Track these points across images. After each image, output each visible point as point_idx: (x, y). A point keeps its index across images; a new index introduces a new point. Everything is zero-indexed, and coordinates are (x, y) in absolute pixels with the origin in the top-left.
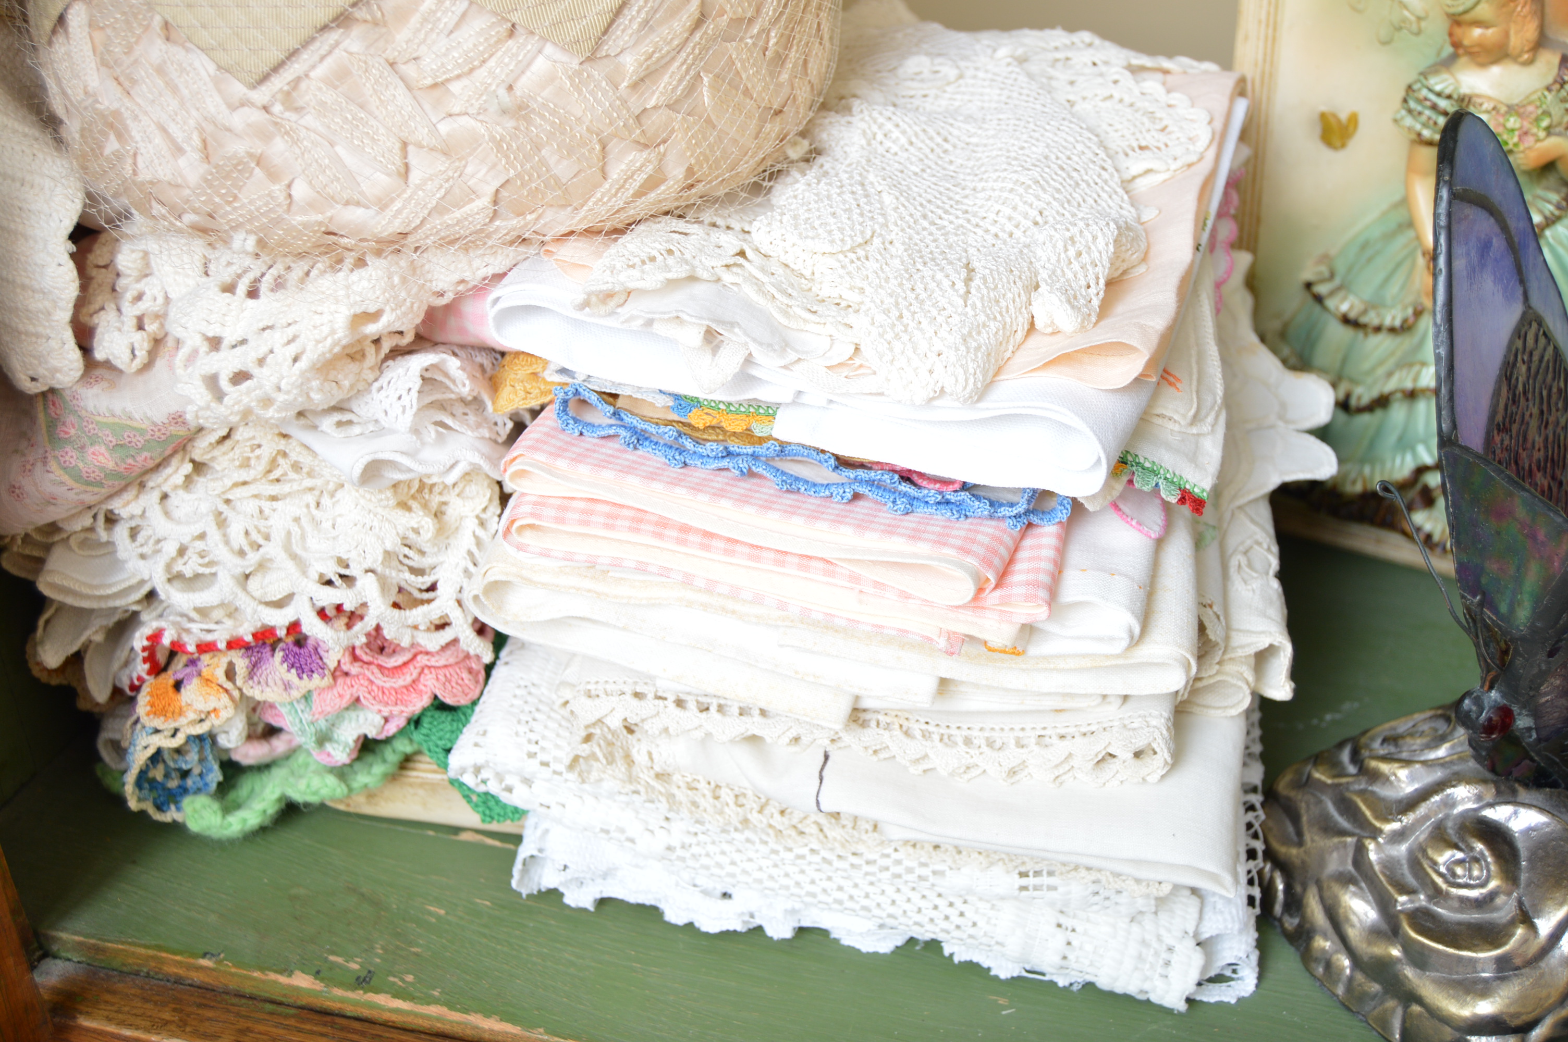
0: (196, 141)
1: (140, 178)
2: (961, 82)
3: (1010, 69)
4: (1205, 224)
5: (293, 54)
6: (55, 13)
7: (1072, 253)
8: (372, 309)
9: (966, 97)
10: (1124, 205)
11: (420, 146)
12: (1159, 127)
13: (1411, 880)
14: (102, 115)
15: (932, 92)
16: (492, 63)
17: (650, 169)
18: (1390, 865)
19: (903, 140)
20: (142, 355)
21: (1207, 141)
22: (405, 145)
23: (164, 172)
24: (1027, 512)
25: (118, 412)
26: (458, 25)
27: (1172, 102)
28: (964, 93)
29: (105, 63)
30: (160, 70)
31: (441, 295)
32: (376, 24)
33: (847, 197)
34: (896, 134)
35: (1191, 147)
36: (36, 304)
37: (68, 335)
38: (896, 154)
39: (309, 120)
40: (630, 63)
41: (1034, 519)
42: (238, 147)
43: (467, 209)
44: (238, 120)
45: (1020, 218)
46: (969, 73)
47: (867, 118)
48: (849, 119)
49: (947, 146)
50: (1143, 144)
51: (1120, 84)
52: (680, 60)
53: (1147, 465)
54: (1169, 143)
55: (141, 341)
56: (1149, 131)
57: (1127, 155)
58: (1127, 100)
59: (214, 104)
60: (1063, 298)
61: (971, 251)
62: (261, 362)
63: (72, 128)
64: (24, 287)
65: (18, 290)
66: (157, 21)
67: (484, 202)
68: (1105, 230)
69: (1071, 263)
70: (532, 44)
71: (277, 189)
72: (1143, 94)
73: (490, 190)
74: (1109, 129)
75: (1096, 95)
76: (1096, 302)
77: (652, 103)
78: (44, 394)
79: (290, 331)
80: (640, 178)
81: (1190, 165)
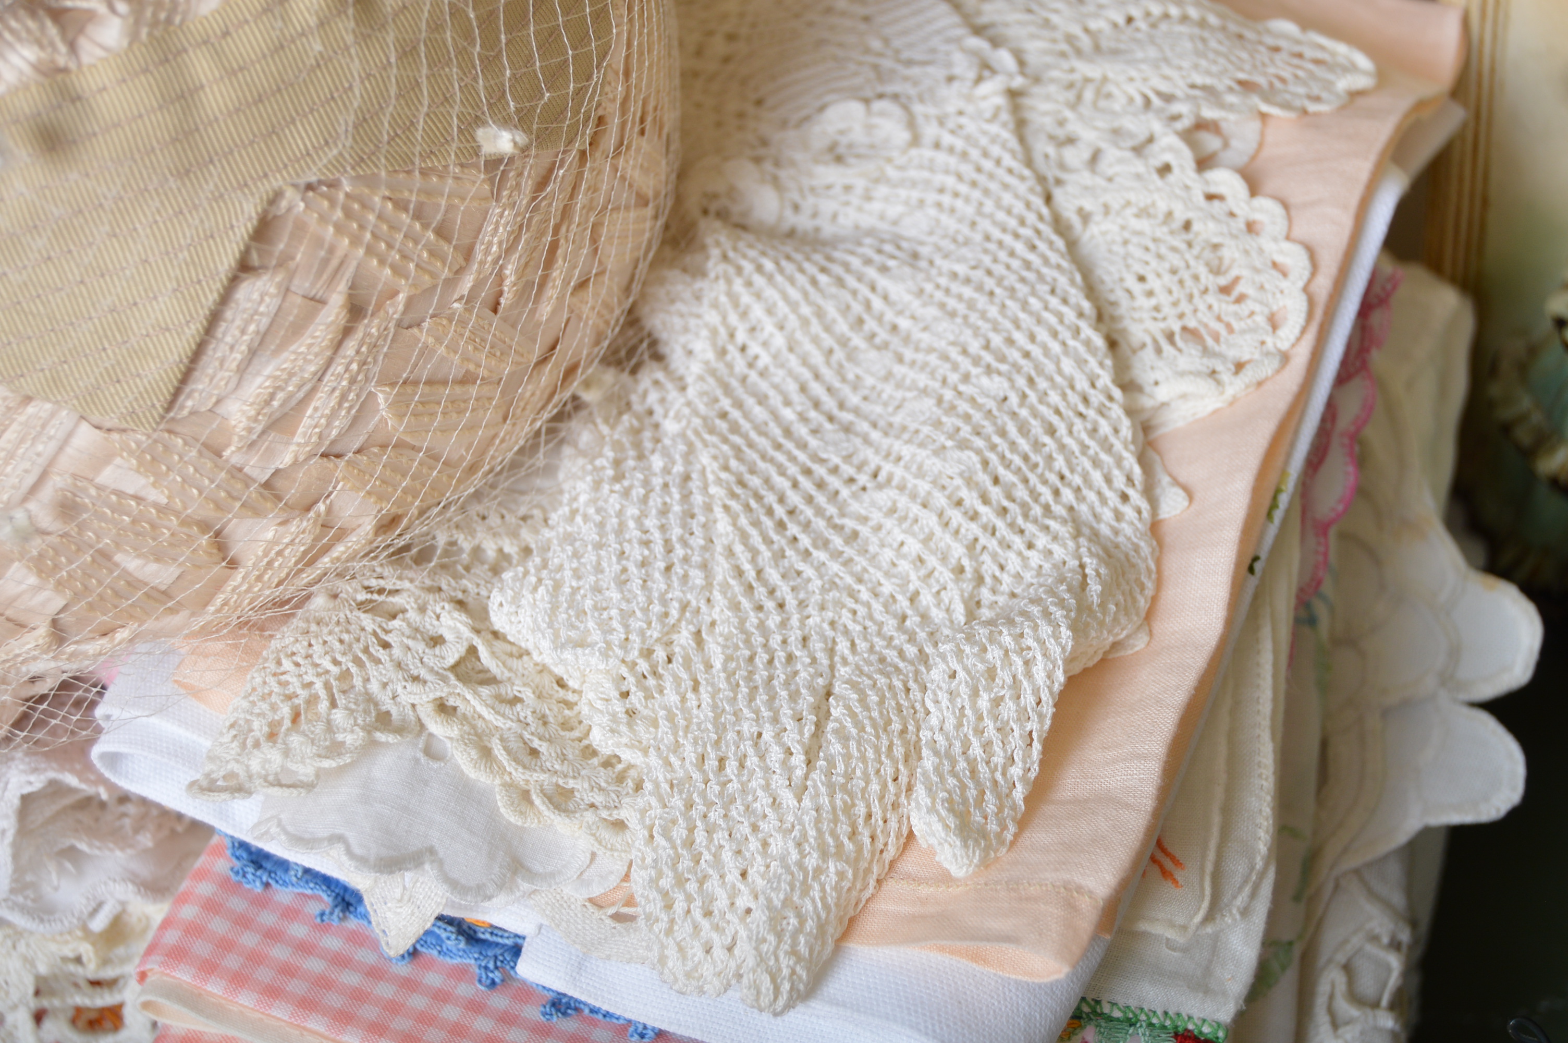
2: (914, 152)
3: (994, 128)
7: (984, 702)
9: (915, 194)
10: (1131, 492)
12: (1223, 281)
15: (860, 184)
17: (309, 536)
21: (1297, 331)
27: (1257, 216)
28: (914, 184)
33: (652, 522)
35: (1269, 340)
38: (763, 374)
40: (236, 417)
45: (932, 561)
46: (930, 131)
47: (723, 299)
48: (699, 284)
49: (857, 340)
50: (1192, 323)
51: (1171, 178)
52: (325, 388)
53: (1117, 1014)
54: (1236, 325)
56: (1205, 291)
57: (1159, 351)
58: (1181, 215)
61: (843, 646)
67: (41, 635)
68: (1051, 645)
72: (1210, 197)
73: (44, 620)
74: (1137, 288)
75: (1128, 204)
76: (1019, 793)
77: (289, 458)
81: (1260, 384)
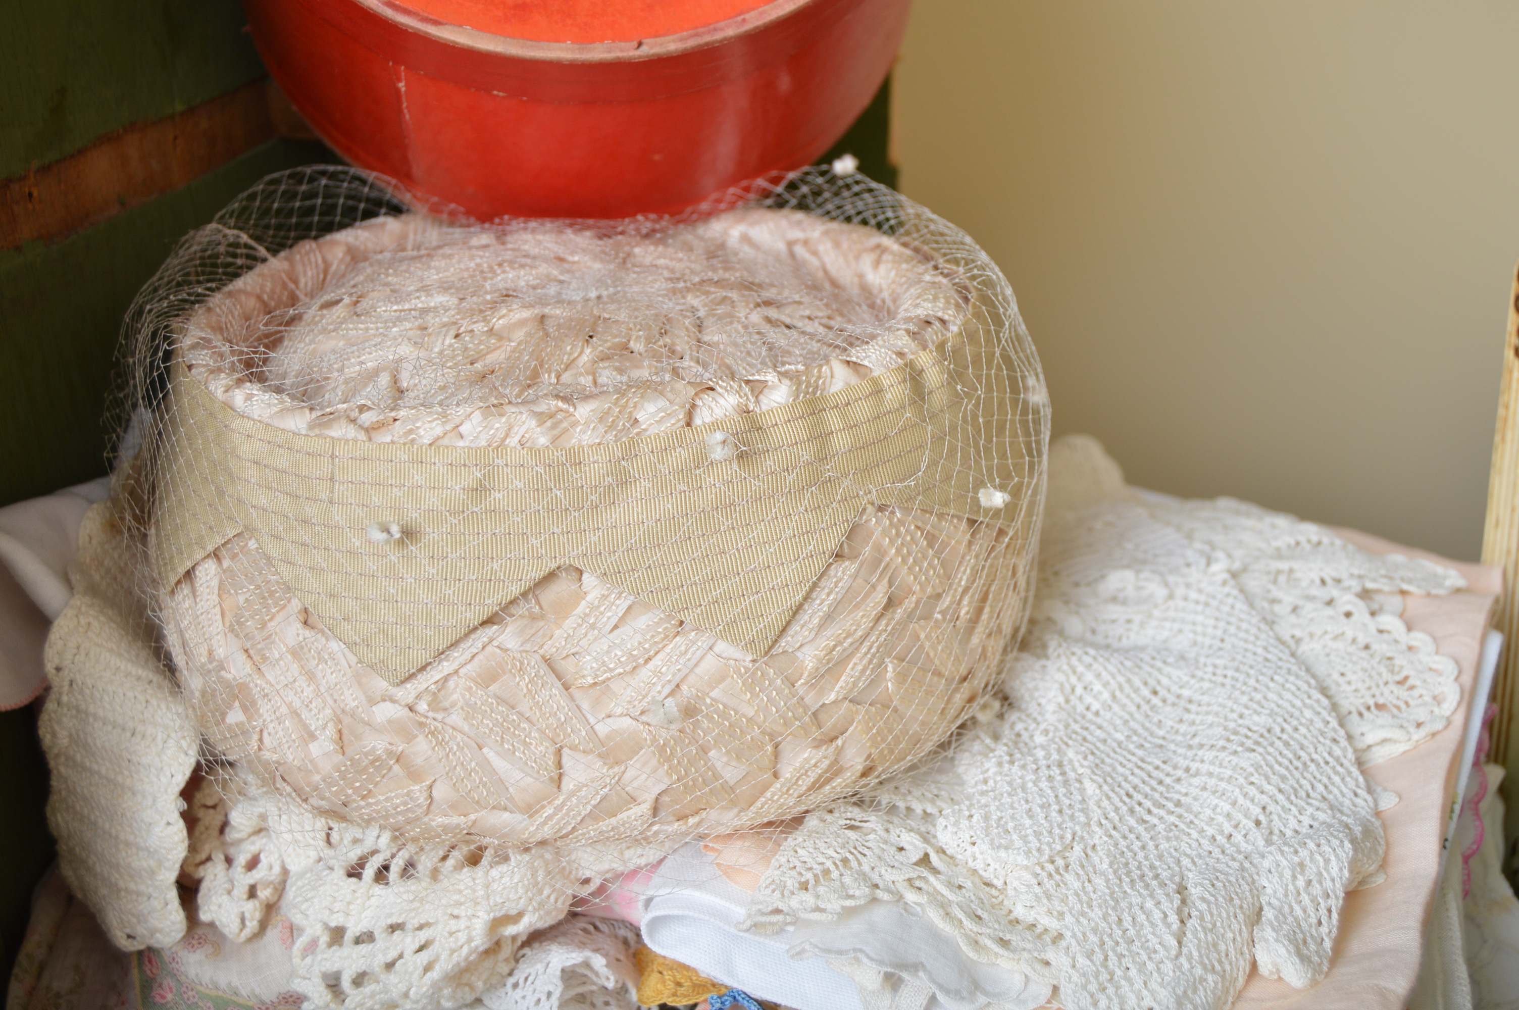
0: (331, 731)
1: (266, 755)
2: (1171, 603)
3: (1226, 589)
4: (1452, 811)
5: (441, 654)
6: (181, 571)
7: (1301, 883)
8: (513, 912)
9: (1176, 626)
10: (1359, 791)
11: (574, 748)
12: (1398, 678)
14: (228, 685)
15: (1137, 618)
16: (657, 661)
17: (825, 764)
19: (1106, 695)
20: (252, 925)
21: (1455, 704)
22: (559, 752)
23: (292, 756)
25: (223, 983)
26: (622, 619)
27: (1414, 643)
28: (1174, 620)
29: (235, 628)
30: (297, 652)
31: (587, 881)
32: (533, 618)
33: (1044, 784)
34: (1097, 687)
35: (1436, 710)
36: (140, 862)
37: (173, 895)
38: (1097, 714)
39: (455, 718)
40: (809, 658)
42: (378, 744)
43: (623, 816)
44: (378, 715)
45: (1239, 816)
46: (1180, 591)
47: (1065, 667)
48: (1043, 662)
49: (1155, 701)
50: (1381, 701)
51: (1354, 618)
52: (864, 650)
54: (1411, 702)
55: (253, 910)
56: (1386, 683)
57: (1361, 715)
58: (1362, 640)
59: (351, 698)
60: (1292, 949)
61: (1186, 862)
62: (390, 966)
63: (194, 683)
64: (127, 844)
65: (121, 846)
66: (295, 605)
67: (645, 808)
68: (1339, 851)
69: (1299, 894)
70: (703, 642)
71: (418, 790)
72: (1381, 632)
73: (650, 797)
74: (1341, 680)
75: (1326, 633)
76: (1328, 944)
77: (832, 697)
78: (140, 953)
79: (423, 936)
80: (813, 776)
81: (1434, 735)
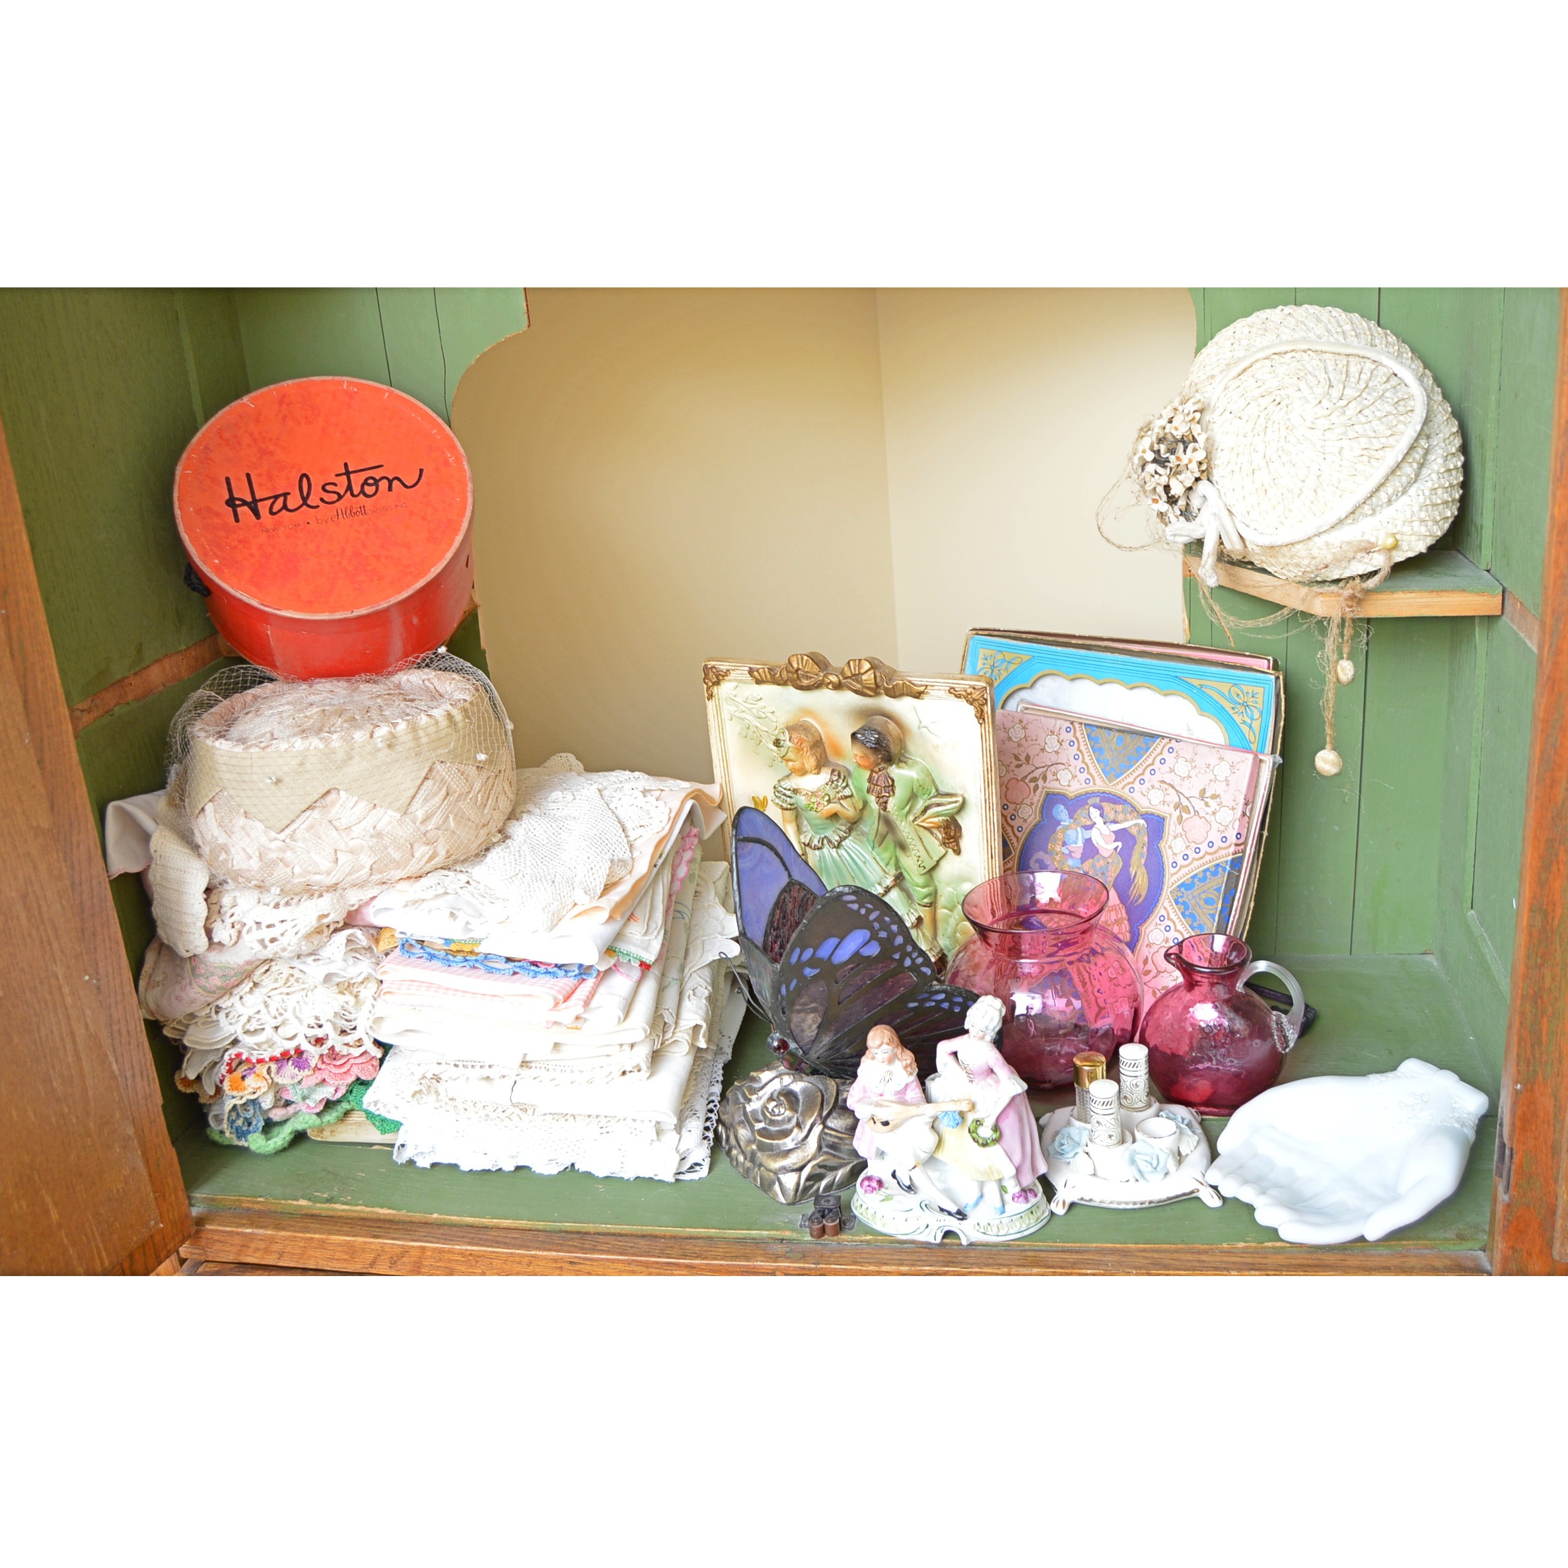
0: (257, 854)
1: (234, 868)
2: (574, 801)
3: (595, 795)
4: (661, 856)
5: (293, 821)
6: (200, 808)
7: (590, 873)
8: (326, 913)
11: (341, 851)
13: (761, 1118)
14: (220, 845)
15: (560, 806)
16: (367, 818)
17: (431, 852)
18: (754, 1112)
19: (541, 830)
20: (234, 938)
21: (666, 822)
22: (336, 851)
23: (244, 866)
24: (580, 974)
25: (223, 961)
26: (355, 805)
27: (658, 805)
28: (573, 806)
29: (221, 825)
30: (243, 828)
31: (353, 906)
32: (324, 807)
33: (512, 857)
35: (660, 825)
36: (189, 920)
37: (203, 931)
39: (300, 844)
40: (420, 814)
41: (584, 977)
42: (273, 856)
43: (360, 873)
44: (273, 845)
46: (578, 797)
47: (527, 823)
48: (522, 822)
49: (561, 831)
50: (642, 824)
51: (637, 799)
53: (622, 951)
54: (652, 824)
55: (234, 932)
56: (645, 818)
57: (635, 830)
58: (640, 806)
59: (264, 840)
60: (584, 892)
62: (282, 935)
63: (206, 850)
64: (185, 913)
65: (183, 915)
66: (242, 810)
67: (367, 870)
68: (606, 865)
69: (589, 877)
70: (382, 811)
71: (289, 870)
72: (647, 802)
73: (369, 865)
74: (629, 820)
75: (627, 805)
76: (599, 892)
77: (429, 828)
78: (191, 957)
79: (293, 923)
80: (427, 856)
81: (658, 833)
